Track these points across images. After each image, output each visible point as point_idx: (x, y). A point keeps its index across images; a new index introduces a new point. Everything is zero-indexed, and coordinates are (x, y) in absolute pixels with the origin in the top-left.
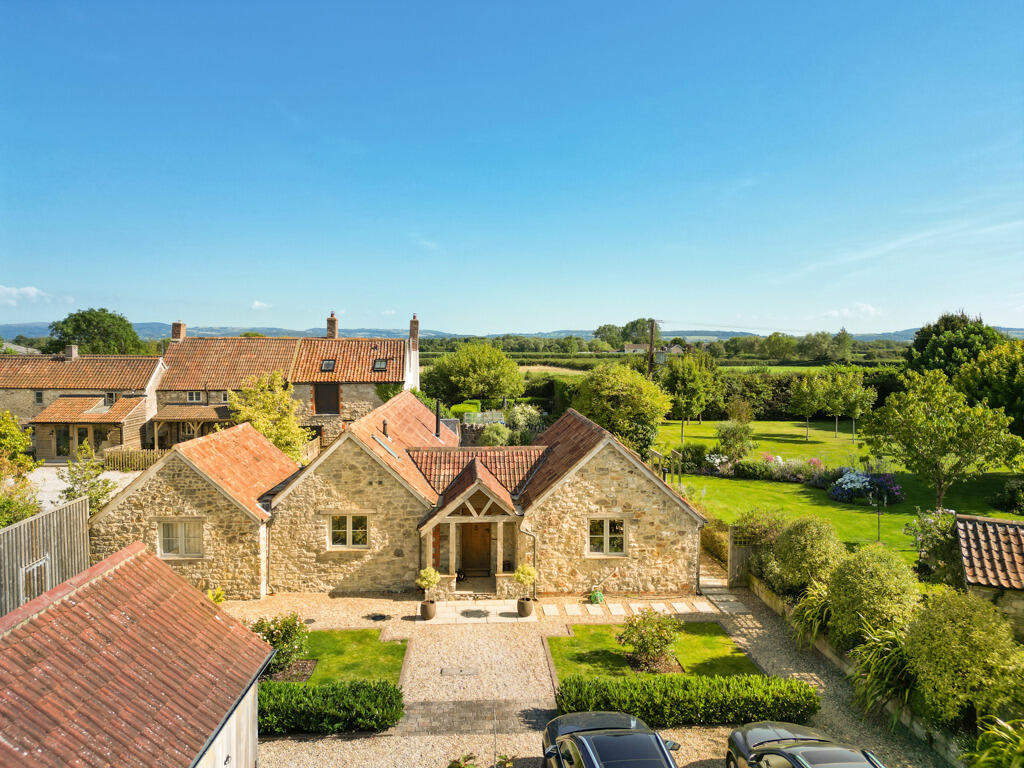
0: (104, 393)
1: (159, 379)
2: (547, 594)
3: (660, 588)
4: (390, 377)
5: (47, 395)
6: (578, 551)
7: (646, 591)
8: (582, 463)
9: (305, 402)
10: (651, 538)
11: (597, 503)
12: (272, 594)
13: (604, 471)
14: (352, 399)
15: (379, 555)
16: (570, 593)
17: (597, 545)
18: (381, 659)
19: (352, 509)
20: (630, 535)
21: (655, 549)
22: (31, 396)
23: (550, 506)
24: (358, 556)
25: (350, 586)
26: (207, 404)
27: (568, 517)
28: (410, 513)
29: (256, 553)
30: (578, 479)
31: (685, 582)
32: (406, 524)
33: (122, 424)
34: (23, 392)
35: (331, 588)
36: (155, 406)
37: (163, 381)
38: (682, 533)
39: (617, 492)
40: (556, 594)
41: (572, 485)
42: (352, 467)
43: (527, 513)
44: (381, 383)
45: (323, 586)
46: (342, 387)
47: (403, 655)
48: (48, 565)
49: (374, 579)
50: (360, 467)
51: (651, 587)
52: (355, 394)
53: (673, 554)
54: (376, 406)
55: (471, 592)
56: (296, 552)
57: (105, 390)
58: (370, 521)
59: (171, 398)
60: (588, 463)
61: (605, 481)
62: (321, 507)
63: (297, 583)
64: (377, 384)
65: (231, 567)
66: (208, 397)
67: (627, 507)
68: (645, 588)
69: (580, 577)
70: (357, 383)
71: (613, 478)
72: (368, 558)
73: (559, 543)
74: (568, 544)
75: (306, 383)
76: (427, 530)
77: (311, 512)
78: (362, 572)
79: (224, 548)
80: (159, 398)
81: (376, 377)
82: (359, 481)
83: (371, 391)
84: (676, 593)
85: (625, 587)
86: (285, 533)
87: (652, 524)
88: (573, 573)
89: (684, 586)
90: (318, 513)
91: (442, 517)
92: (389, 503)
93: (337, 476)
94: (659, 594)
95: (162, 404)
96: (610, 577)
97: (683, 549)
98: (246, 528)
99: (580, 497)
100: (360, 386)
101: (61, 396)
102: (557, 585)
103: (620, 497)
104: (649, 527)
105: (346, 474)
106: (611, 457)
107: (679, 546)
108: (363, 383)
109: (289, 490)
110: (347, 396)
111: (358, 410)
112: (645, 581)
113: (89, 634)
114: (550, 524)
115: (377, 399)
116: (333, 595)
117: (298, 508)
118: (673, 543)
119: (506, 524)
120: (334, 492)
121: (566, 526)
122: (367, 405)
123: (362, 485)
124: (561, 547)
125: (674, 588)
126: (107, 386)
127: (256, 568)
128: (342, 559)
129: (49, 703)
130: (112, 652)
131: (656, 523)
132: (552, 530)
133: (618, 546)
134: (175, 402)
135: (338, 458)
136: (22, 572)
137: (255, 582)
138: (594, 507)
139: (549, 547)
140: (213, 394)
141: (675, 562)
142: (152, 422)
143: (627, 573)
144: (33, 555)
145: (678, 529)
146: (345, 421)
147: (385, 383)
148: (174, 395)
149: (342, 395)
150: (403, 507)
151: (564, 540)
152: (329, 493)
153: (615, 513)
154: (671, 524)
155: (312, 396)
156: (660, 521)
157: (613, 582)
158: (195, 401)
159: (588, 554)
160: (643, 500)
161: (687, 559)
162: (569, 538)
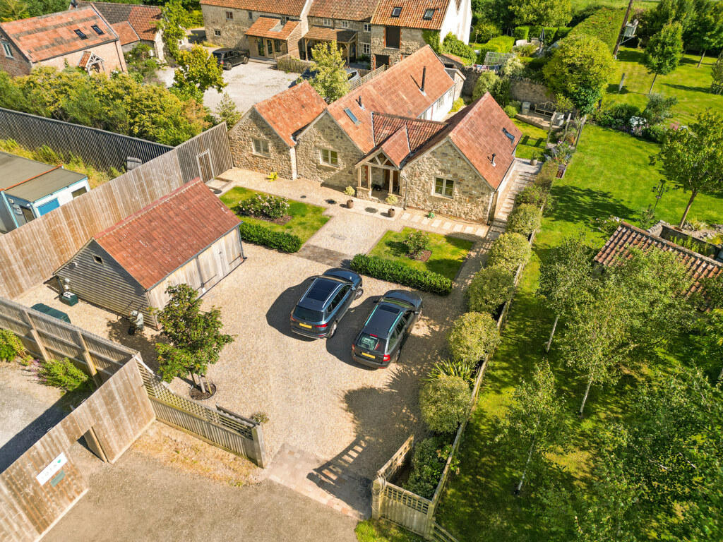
0: (280, 16)
1: (309, 8)
2: (412, 207)
3: (468, 217)
4: (432, 26)
5: (254, 14)
6: (429, 192)
7: (460, 217)
8: (433, 148)
9: (380, 39)
10: (465, 192)
11: (440, 170)
12: (299, 178)
13: (445, 155)
14: (407, 39)
15: (343, 171)
16: (422, 209)
17: (438, 190)
18: (316, 223)
19: (330, 148)
20: (456, 190)
21: (468, 199)
22: (246, 14)
23: (416, 167)
24: (334, 170)
25: (331, 183)
26: (334, 29)
27: (424, 174)
28: (355, 155)
29: (289, 160)
30: (431, 156)
31: (481, 217)
32: (354, 160)
33: (287, 41)
34: (243, 11)
35: (323, 181)
36: (307, 27)
37: (312, 9)
38: (483, 194)
39: (451, 166)
40: (416, 208)
41: (427, 158)
42: (329, 128)
43: (404, 168)
44: (426, 29)
45: (320, 179)
46: (402, 30)
47: (324, 223)
48: (209, 154)
49: (340, 181)
50: (333, 128)
51: (463, 216)
52: (409, 35)
53: (476, 203)
54: (422, 46)
55: (377, 199)
56: (308, 162)
57: (281, 14)
58: (338, 155)
59: (315, 22)
60: (437, 149)
61: (445, 160)
62: (317, 144)
63: (309, 176)
64: (423, 30)
65: (281, 163)
66: (334, 23)
67: (455, 175)
68: (460, 215)
69: (428, 203)
70: (410, 28)
71: (449, 159)
72: (337, 171)
73: (419, 186)
74: (423, 187)
75: (381, 25)
76: (358, 166)
77: (313, 146)
78: (335, 177)
79: (277, 155)
80: (309, 22)
81: (423, 24)
82: (332, 135)
83: (419, 34)
84: (475, 221)
85: (450, 213)
86: (303, 153)
87: (468, 186)
88: (425, 201)
89: (480, 219)
90: (316, 146)
91: (366, 161)
92: (346, 148)
93: (323, 131)
94: (467, 220)
95: (311, 25)
96: (443, 207)
97: (482, 202)
98: (285, 149)
99: (431, 165)
100: (413, 30)
101: (261, 16)
102: (417, 205)
103: (452, 169)
104: (466, 188)
105: (327, 130)
106: (449, 148)
107: (481, 200)
108: (414, 28)
109: (303, 133)
110: (405, 37)
111: (410, 47)
112: (461, 212)
113: (171, 213)
114: (415, 176)
115: (423, 41)
116: (323, 185)
117: (308, 142)
118: (478, 198)
119: (394, 171)
120: (322, 138)
121: (423, 178)
122: (416, 44)
123: (334, 137)
124: (420, 188)
125: (475, 218)
126: (281, 12)
127: (290, 167)
128: (327, 169)
129: (155, 233)
130: (177, 219)
131: (470, 186)
132: (416, 179)
133: (450, 193)
134: (317, 24)
135: (323, 122)
136: (197, 157)
137: (290, 173)
138: (438, 172)
139: (414, 187)
140: (337, 21)
141: (477, 206)
142: (304, 39)
143: (452, 207)
144: (201, 150)
145: (481, 191)
146: (403, 54)
147: (428, 29)
148: (317, 20)
149: (401, 36)
150: (352, 152)
151: (422, 185)
152: (320, 139)
153: (449, 177)
154: (478, 188)
155: (384, 35)
156: (473, 186)
157: (444, 210)
158: (327, 25)
159: (433, 193)
160: (464, 173)
161: (484, 206)
162: (424, 185)
